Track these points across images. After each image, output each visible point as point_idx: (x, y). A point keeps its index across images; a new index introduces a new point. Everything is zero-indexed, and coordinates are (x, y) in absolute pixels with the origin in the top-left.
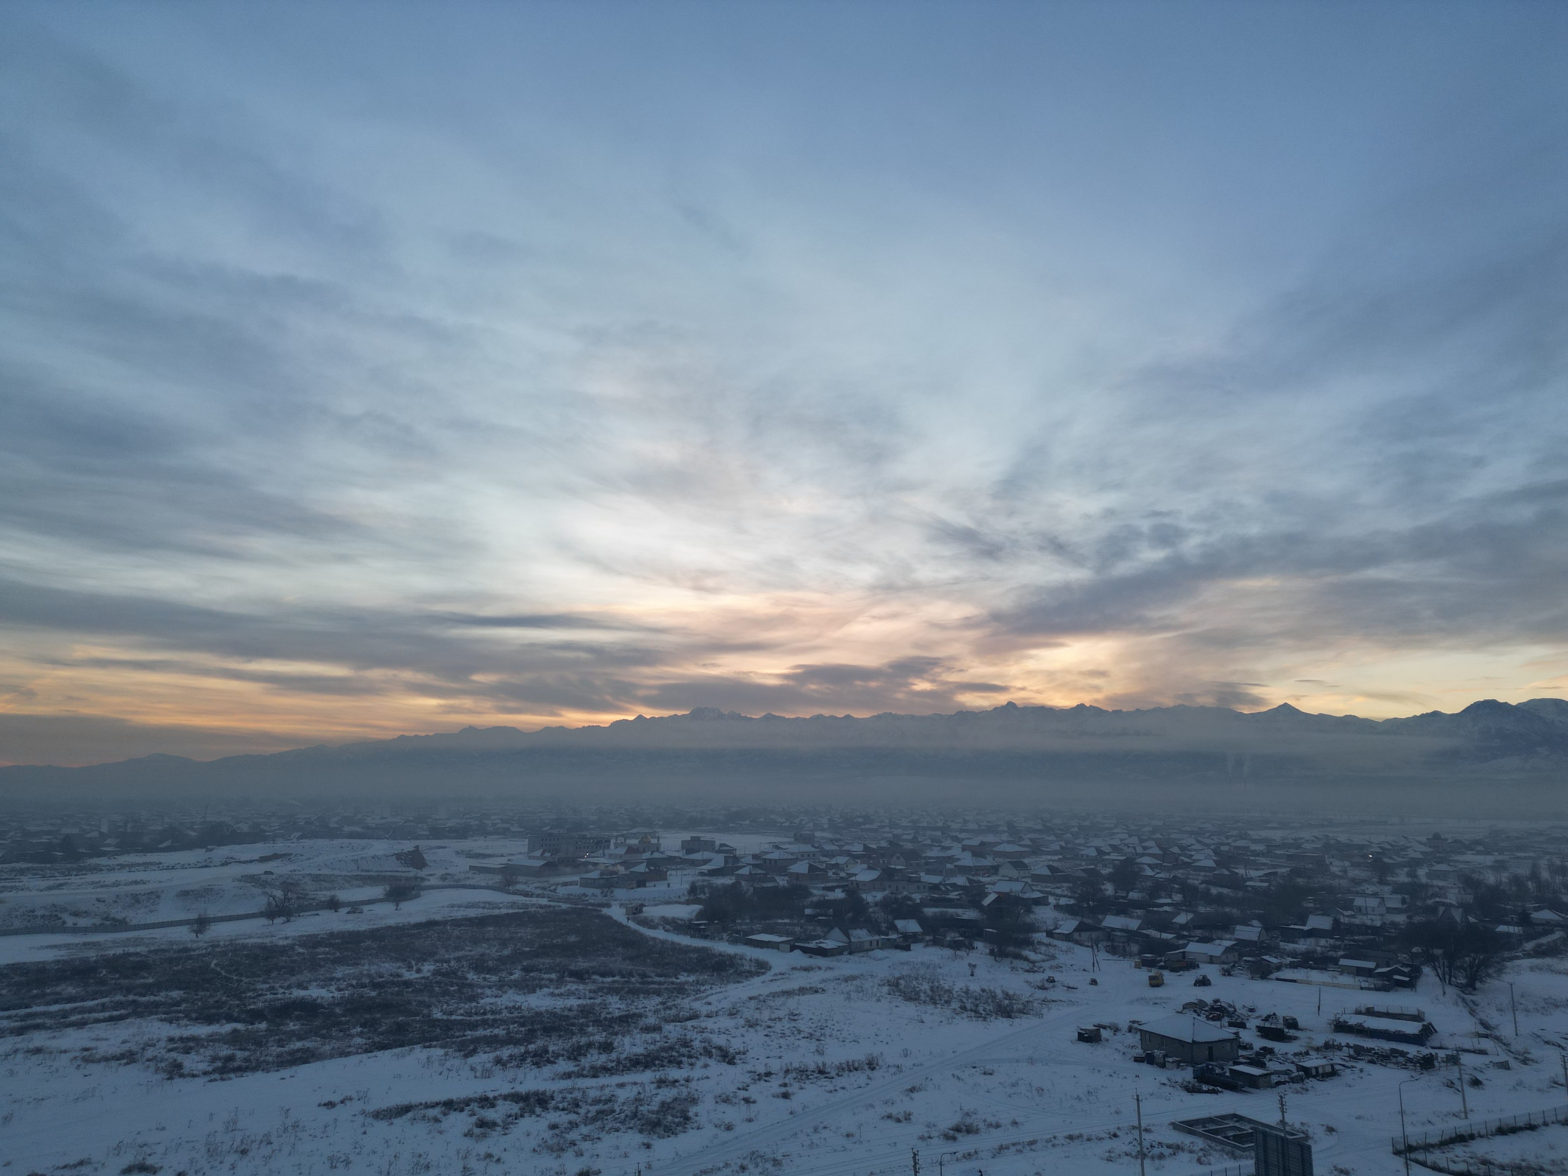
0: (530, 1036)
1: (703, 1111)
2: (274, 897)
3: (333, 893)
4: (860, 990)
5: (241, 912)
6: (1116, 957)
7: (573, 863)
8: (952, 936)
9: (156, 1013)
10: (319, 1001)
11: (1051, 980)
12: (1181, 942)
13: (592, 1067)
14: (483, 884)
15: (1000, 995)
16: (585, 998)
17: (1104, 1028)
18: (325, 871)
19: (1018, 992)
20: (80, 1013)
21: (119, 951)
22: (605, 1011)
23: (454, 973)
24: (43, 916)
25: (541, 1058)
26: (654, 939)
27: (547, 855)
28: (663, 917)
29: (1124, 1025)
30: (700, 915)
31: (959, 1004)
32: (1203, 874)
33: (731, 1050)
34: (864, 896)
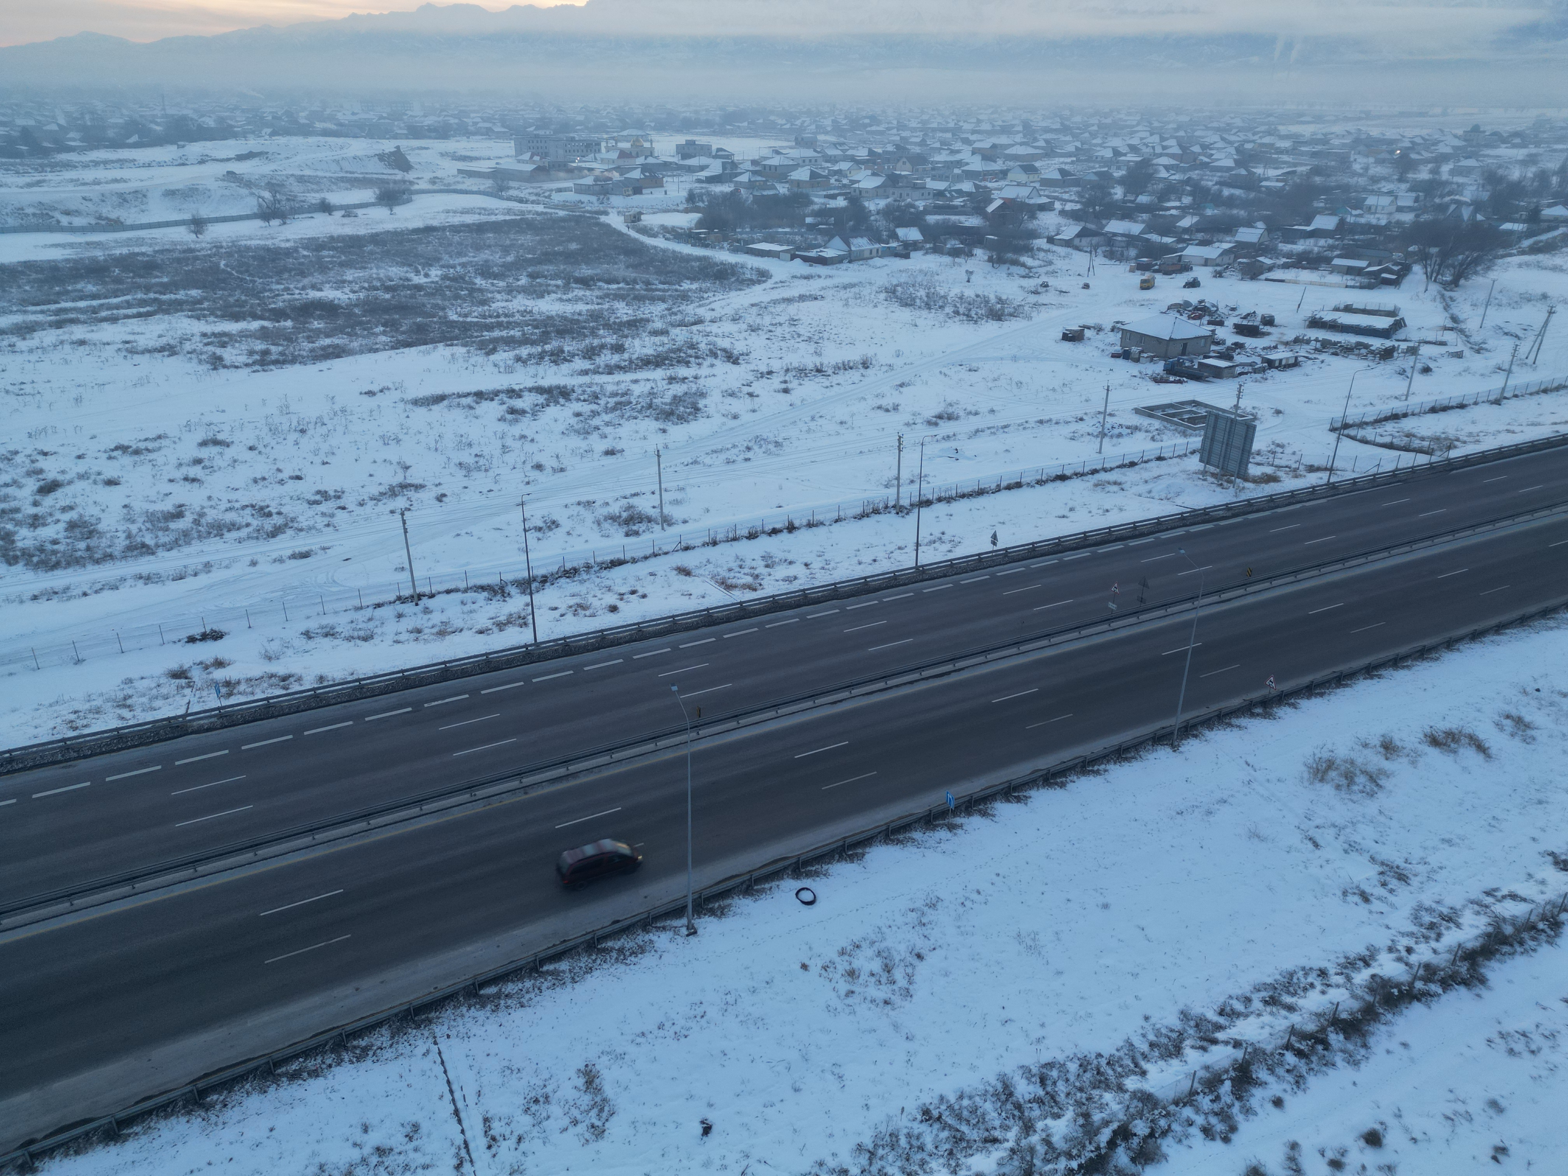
0: (545, 338)
1: (712, 403)
2: (263, 198)
3: (322, 195)
4: (857, 297)
5: (234, 213)
6: (1113, 262)
7: (563, 166)
8: (953, 243)
9: (182, 311)
10: (336, 302)
11: (1045, 285)
12: (1180, 246)
13: (607, 366)
14: (475, 188)
15: (993, 300)
16: (593, 303)
17: (1089, 328)
18: (307, 172)
19: (1011, 297)
20: (108, 309)
21: (125, 251)
22: (614, 316)
23: (462, 278)
24: (34, 215)
25: (558, 357)
26: (655, 247)
27: (537, 158)
28: (662, 225)
29: (1108, 325)
30: (700, 224)
31: (952, 309)
32: (1219, 174)
33: (735, 352)
34: (866, 204)
